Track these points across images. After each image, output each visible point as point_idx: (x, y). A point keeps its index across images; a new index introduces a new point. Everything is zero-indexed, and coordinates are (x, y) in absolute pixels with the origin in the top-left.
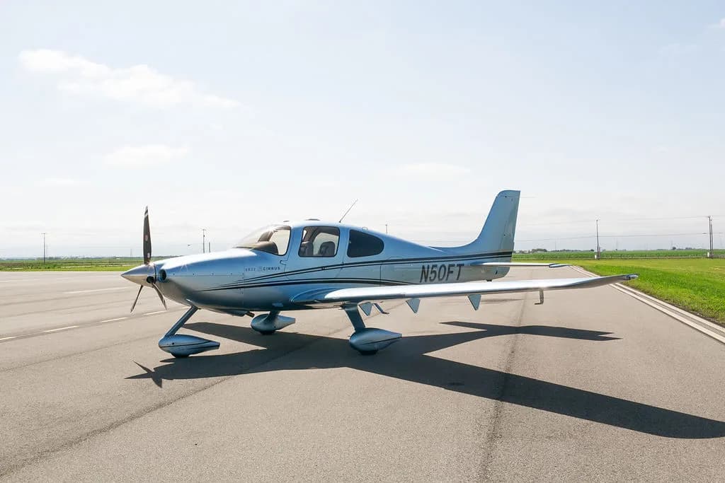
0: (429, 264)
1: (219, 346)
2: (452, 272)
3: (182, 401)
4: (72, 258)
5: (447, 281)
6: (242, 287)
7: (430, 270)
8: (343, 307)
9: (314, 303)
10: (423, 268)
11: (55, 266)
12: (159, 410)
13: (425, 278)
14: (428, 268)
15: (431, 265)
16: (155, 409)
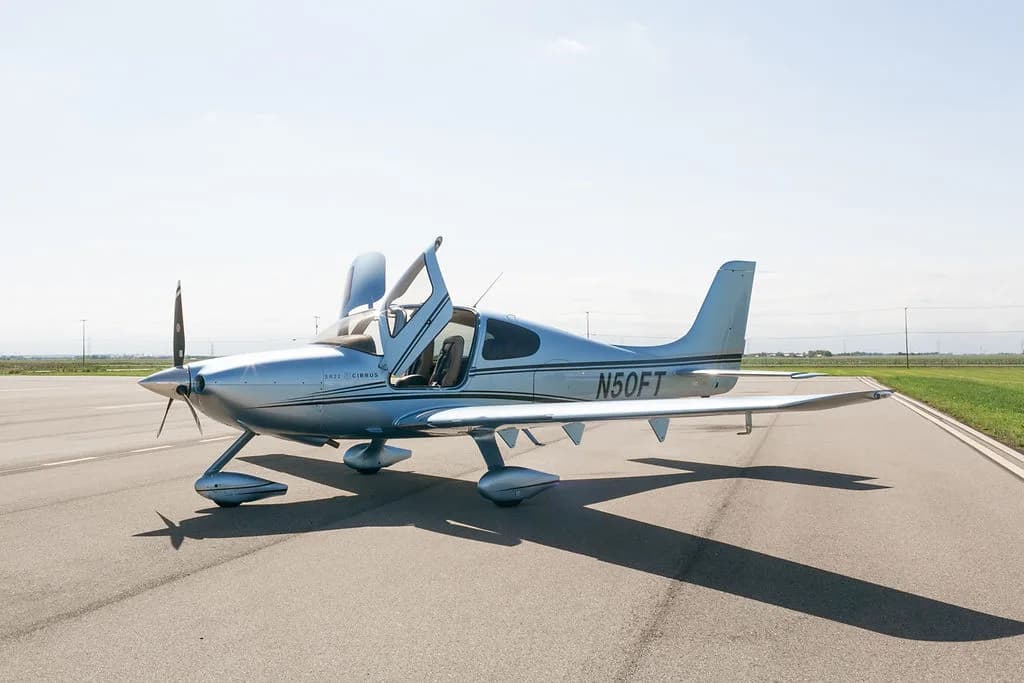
0: (610, 371)
1: (286, 490)
2: (647, 384)
3: (206, 572)
4: (125, 357)
5: (639, 397)
6: (320, 403)
7: (612, 380)
8: (472, 433)
9: (427, 427)
10: (602, 377)
11: (98, 368)
12: (166, 586)
13: (604, 391)
14: (610, 377)
15: (614, 372)
16: (162, 583)
